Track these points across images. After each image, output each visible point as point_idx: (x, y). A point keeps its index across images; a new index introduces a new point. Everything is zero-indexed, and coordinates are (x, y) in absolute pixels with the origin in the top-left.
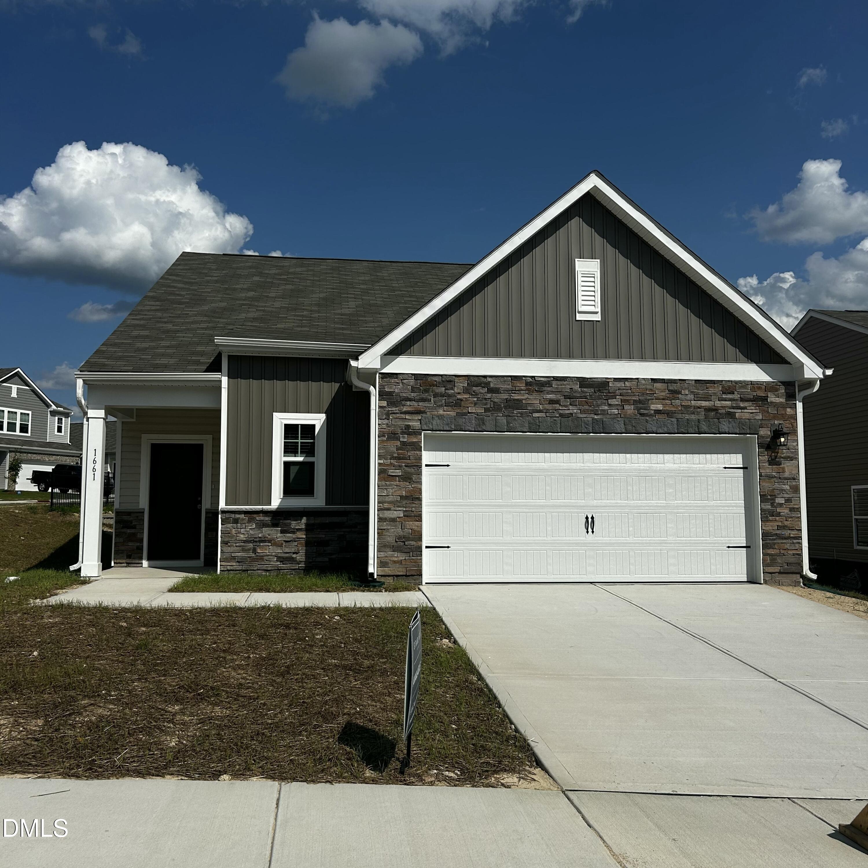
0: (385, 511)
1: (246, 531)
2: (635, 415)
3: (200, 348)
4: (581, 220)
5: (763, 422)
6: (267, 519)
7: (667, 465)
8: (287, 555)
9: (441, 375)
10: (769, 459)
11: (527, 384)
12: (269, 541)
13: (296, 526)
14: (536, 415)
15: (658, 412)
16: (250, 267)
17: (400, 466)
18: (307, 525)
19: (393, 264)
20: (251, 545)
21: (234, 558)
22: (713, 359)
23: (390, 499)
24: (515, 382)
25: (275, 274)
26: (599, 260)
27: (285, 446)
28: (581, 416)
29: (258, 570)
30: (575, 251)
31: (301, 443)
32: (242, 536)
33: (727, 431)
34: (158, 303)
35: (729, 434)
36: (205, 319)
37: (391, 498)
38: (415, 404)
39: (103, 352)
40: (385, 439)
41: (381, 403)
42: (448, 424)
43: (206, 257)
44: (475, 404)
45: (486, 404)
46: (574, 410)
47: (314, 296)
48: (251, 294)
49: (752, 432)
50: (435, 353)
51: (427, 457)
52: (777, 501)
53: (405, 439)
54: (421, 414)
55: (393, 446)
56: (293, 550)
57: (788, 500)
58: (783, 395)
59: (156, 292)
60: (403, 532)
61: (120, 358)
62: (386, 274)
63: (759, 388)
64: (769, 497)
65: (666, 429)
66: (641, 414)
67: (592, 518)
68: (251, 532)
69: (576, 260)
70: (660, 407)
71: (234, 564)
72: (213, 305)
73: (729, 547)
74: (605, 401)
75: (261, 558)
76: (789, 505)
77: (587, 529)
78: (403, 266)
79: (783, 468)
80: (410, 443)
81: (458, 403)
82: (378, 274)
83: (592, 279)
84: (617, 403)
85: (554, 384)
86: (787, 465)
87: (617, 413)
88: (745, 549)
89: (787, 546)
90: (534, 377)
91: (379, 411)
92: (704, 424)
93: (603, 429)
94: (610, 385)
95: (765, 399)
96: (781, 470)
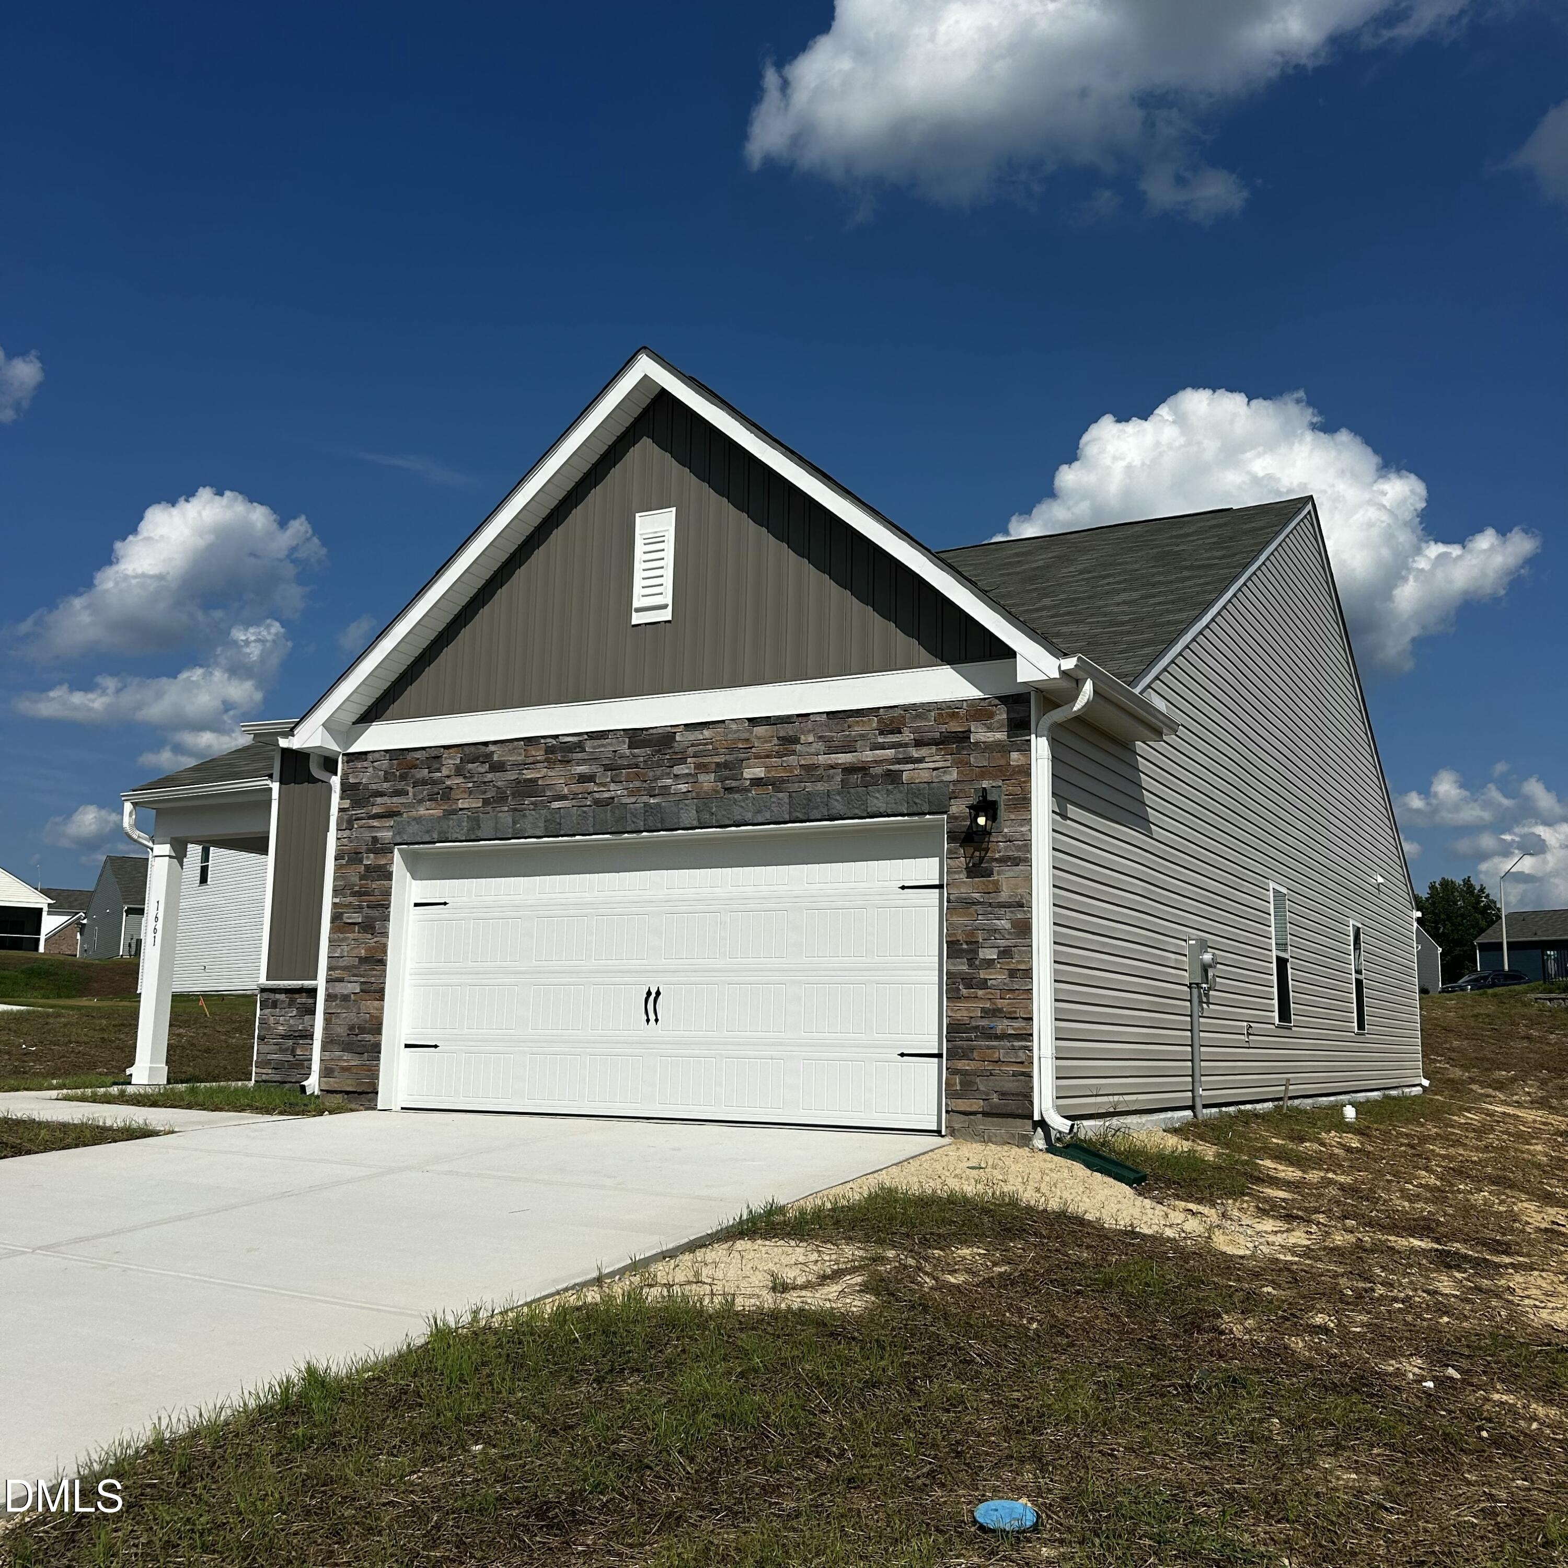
1: (285, 1020)
2: (717, 792)
4: (651, 441)
5: (959, 786)
6: (309, 1001)
9: (425, 749)
10: (967, 864)
11: (550, 750)
14: (556, 805)
15: (757, 782)
20: (290, 1042)
21: (270, 1062)
22: (866, 667)
24: (530, 748)
26: (673, 509)
28: (628, 800)
30: (637, 498)
32: (281, 1028)
33: (882, 810)
40: (344, 862)
41: (342, 804)
42: (428, 832)
44: (470, 793)
45: (486, 792)
46: (616, 790)
49: (934, 809)
51: (402, 890)
52: (981, 956)
53: (369, 860)
54: (395, 818)
57: (1005, 953)
58: (1002, 726)
63: (954, 716)
65: (768, 815)
66: (728, 790)
67: (658, 993)
68: (291, 1021)
69: (637, 515)
70: (759, 772)
71: (270, 1071)
73: (902, 1055)
74: (668, 770)
75: (301, 1064)
76: (1008, 963)
79: (996, 883)
80: (375, 867)
81: (446, 794)
83: (662, 546)
84: (687, 771)
85: (589, 746)
86: (1005, 877)
88: (936, 1060)
90: (559, 736)
91: (338, 817)
92: (838, 798)
93: (661, 823)
94: (678, 738)
95: (963, 737)
96: (991, 888)
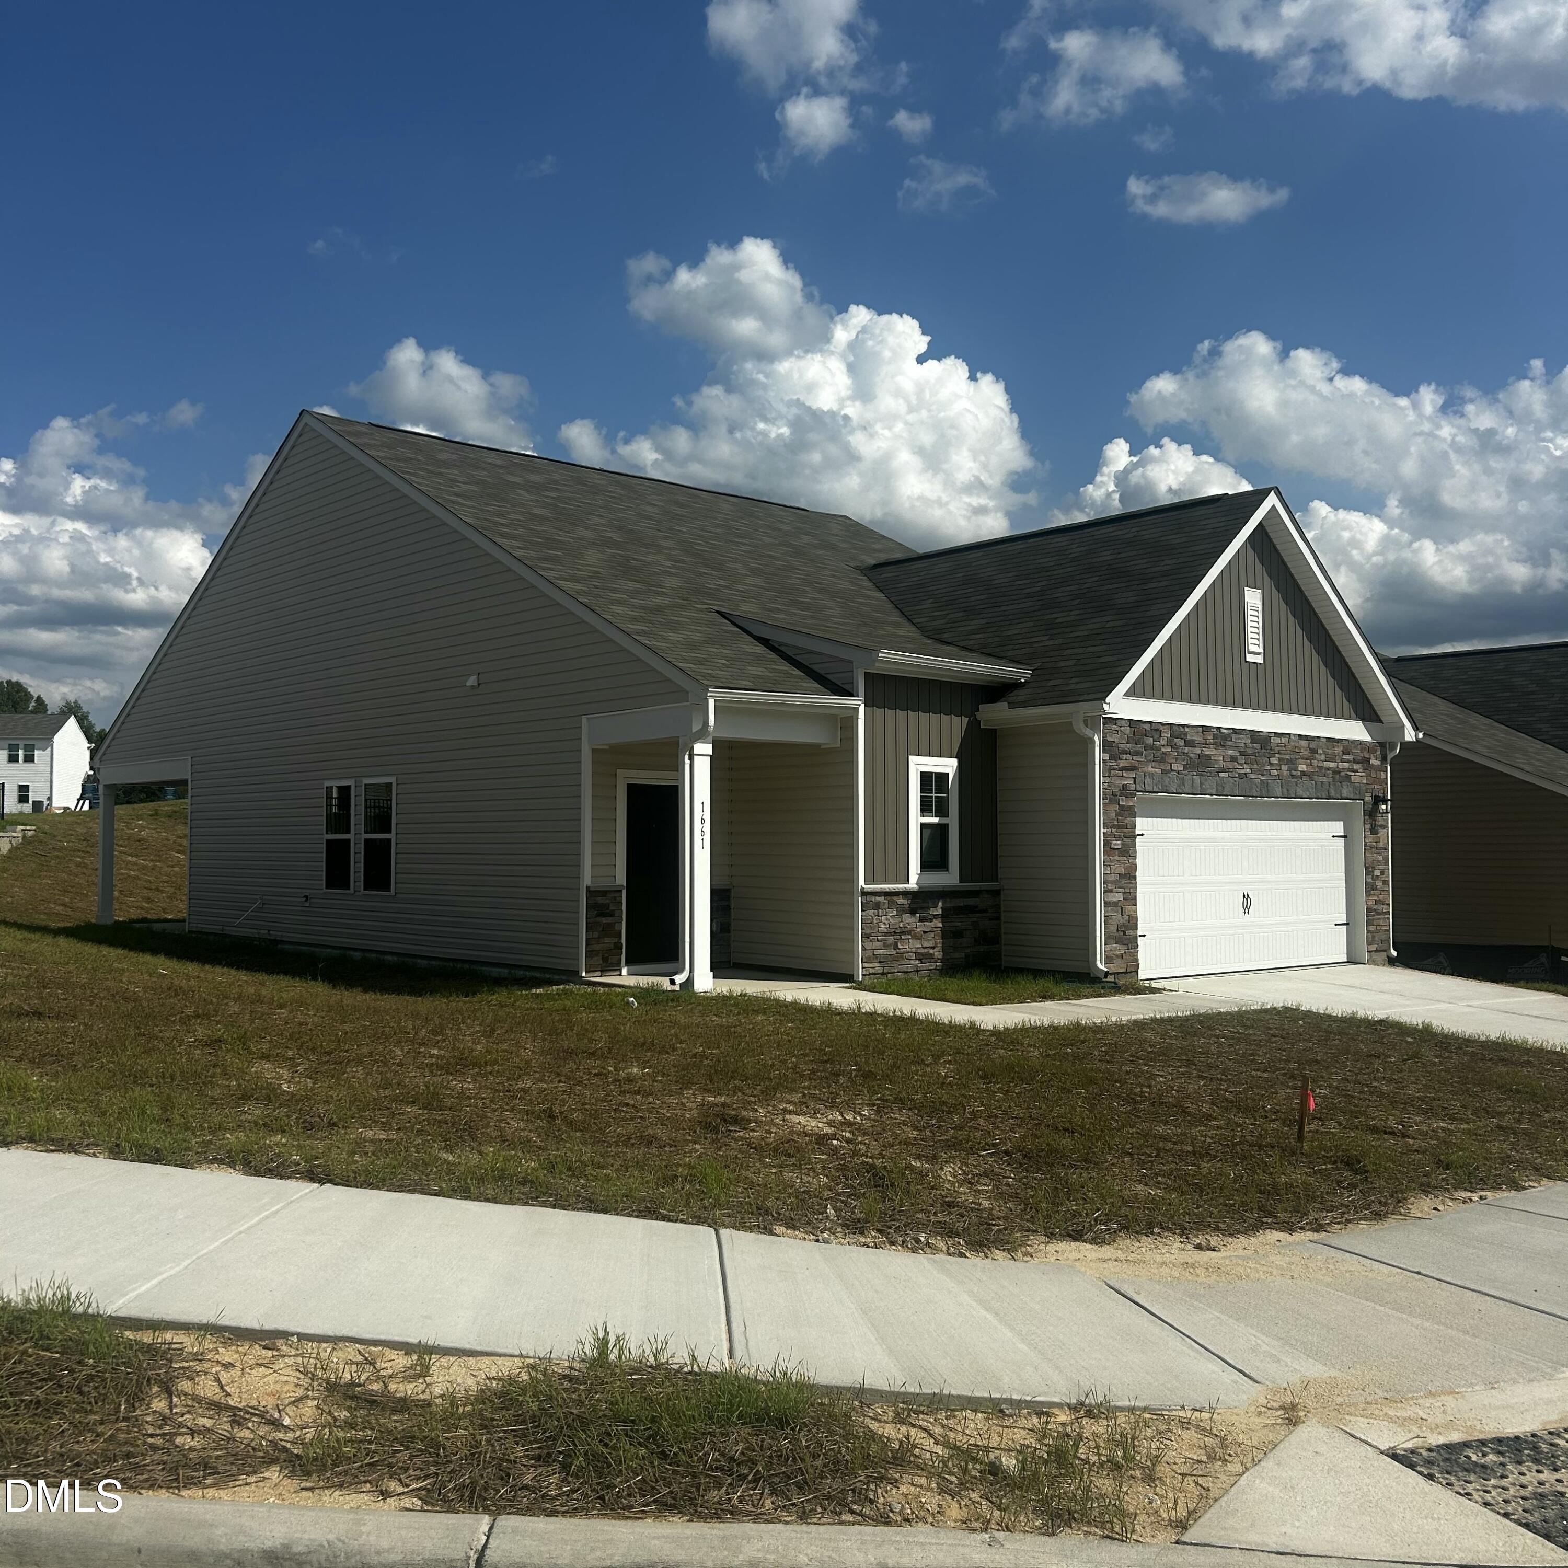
0: (1109, 894)
1: (887, 919)
2: (1289, 777)
5: (1368, 787)
6: (906, 902)
8: (925, 951)
9: (1151, 723)
10: (1370, 827)
12: (909, 933)
13: (933, 911)
14: (1221, 774)
15: (1303, 773)
17: (1119, 837)
18: (943, 909)
20: (891, 939)
23: (1112, 879)
24: (1205, 733)
26: (1260, 591)
27: (920, 801)
30: (1244, 578)
31: (936, 798)
32: (883, 927)
33: (1345, 796)
35: (1347, 799)
37: (1113, 877)
38: (1130, 757)
41: (1105, 756)
42: (1156, 785)
44: (1176, 760)
45: (1185, 760)
46: (1247, 769)
49: (1360, 797)
51: (1137, 825)
53: (1123, 802)
54: (1135, 771)
55: (1114, 811)
56: (931, 944)
57: (1381, 872)
58: (1378, 758)
60: (1122, 919)
63: (1364, 749)
64: (1370, 869)
66: (1292, 776)
67: (1248, 896)
68: (892, 921)
69: (1245, 586)
70: (1304, 768)
71: (877, 965)
73: (1336, 925)
74: (1268, 760)
75: (901, 957)
76: (1381, 877)
80: (1126, 807)
83: (1257, 613)
84: (1276, 762)
85: (1234, 737)
87: (1276, 773)
88: (1345, 926)
89: (1381, 922)
91: (1102, 766)
93: (1266, 793)
94: (1272, 741)
95: (1368, 761)
96: (1380, 841)
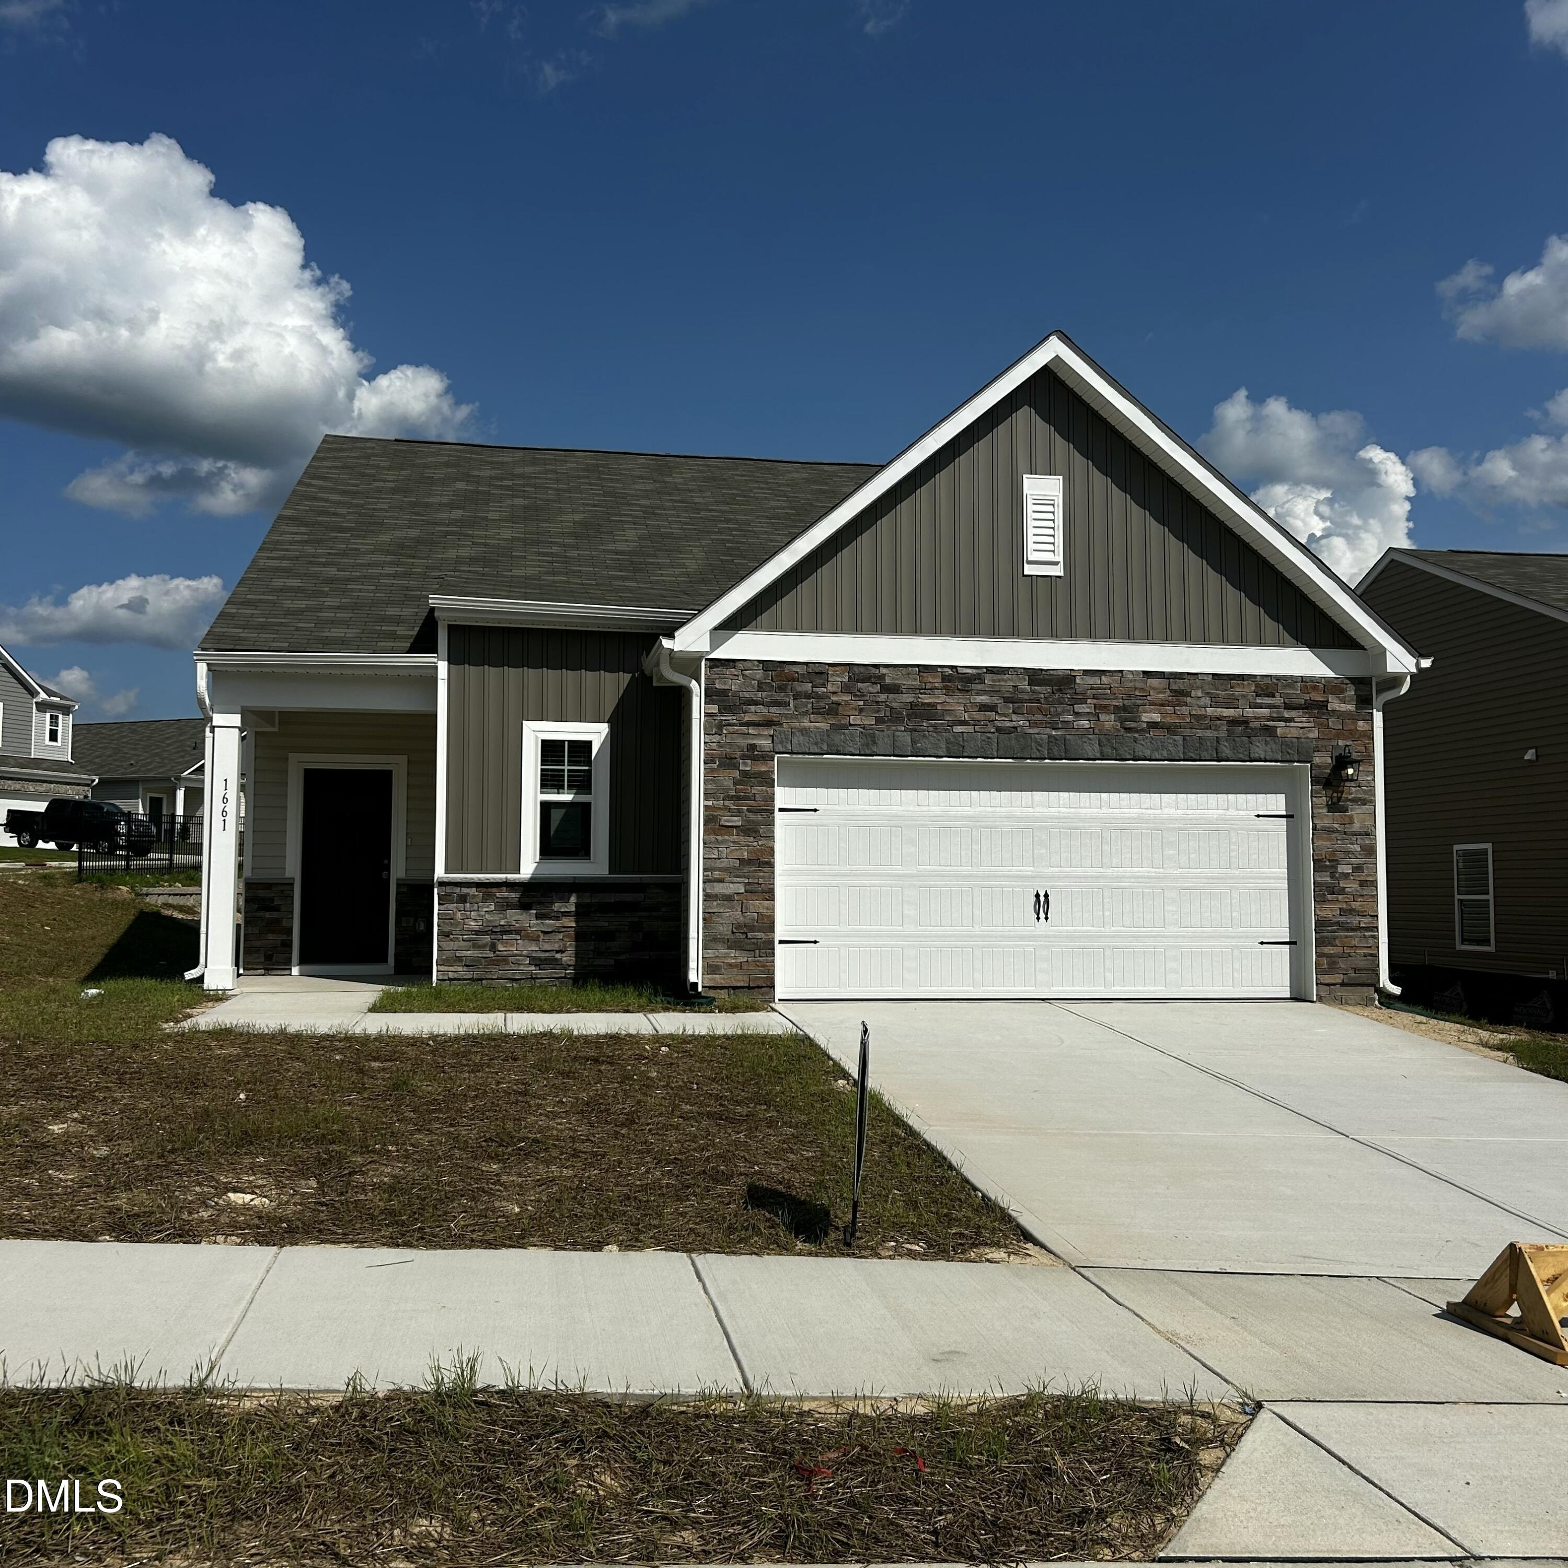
0: (715, 884)
1: (479, 915)
2: (1118, 730)
3: (391, 611)
4: (1033, 411)
5: (1320, 743)
6: (513, 895)
7: (1166, 811)
8: (547, 954)
9: (806, 664)
10: (1327, 802)
11: (945, 678)
12: (518, 932)
13: (561, 907)
14: (958, 729)
15: (1153, 725)
16: (447, 465)
17: (739, 811)
18: (577, 905)
19: (690, 461)
20: (487, 939)
21: (459, 959)
22: (1242, 641)
23: (723, 865)
24: (925, 675)
25: (491, 478)
26: (1061, 478)
27: (542, 775)
28: (1031, 731)
29: (498, 979)
30: (1022, 461)
31: (569, 771)
32: (472, 923)
33: (1262, 756)
34: (303, 530)
35: (1265, 761)
36: (389, 558)
37: (724, 863)
38: (764, 710)
39: (233, 616)
40: (715, 766)
41: (709, 709)
42: (816, 744)
43: (368, 445)
44: (861, 710)
45: (878, 711)
46: (1019, 721)
47: (564, 518)
48: (457, 514)
49: (1302, 758)
50: (797, 627)
51: (783, 796)
52: (1340, 870)
53: (747, 766)
54: (774, 727)
55: (727, 778)
56: (556, 947)
57: (1358, 869)
58: (1352, 700)
59: (295, 509)
60: (745, 917)
61: (263, 627)
62: (680, 480)
63: (1315, 688)
64: (1328, 863)
65: (1165, 753)
66: (1128, 730)
67: (1046, 896)
68: (487, 916)
69: (1025, 476)
70: (1156, 717)
71: (460, 969)
72: (398, 533)
73: (1262, 943)
74: (1069, 707)
75: (503, 960)
76: (1359, 876)
77: (1038, 914)
78: (708, 466)
79: (1351, 817)
80: (755, 773)
81: (833, 710)
82: (667, 479)
83: (1050, 508)
84: (1088, 710)
85: (988, 679)
86: (1356, 812)
87: (1088, 726)
88: (1288, 946)
89: (1355, 942)
90: (956, 667)
91: (705, 721)
92: (1227, 745)
93: (1065, 752)
94: (1078, 681)
95: (1323, 705)
96: (1347, 820)
